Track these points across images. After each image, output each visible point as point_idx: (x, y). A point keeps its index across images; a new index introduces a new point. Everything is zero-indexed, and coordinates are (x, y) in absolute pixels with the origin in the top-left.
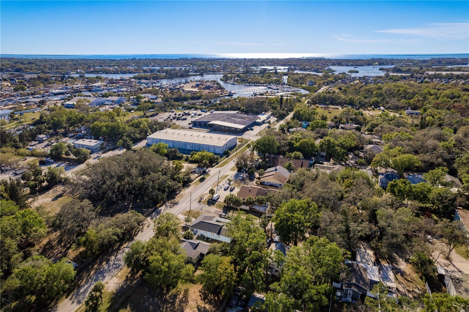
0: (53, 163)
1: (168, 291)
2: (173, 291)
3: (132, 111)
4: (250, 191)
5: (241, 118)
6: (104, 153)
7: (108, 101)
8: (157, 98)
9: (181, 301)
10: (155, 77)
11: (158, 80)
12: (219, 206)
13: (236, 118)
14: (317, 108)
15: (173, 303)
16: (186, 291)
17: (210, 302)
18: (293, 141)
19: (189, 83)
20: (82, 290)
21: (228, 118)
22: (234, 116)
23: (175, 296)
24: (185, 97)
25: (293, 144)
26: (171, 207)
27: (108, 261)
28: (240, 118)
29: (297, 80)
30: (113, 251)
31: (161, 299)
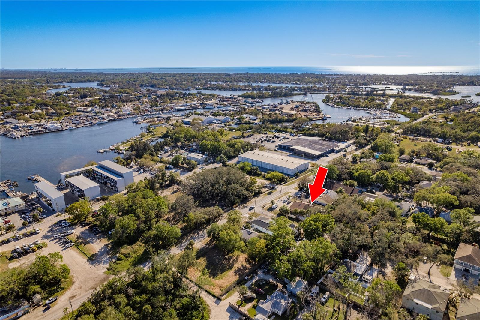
0: (173, 169)
1: (228, 254)
2: (231, 255)
3: (233, 131)
4: (299, 205)
5: (322, 145)
6: (206, 165)
7: (216, 120)
8: (257, 118)
9: (234, 260)
10: (260, 96)
11: (263, 99)
12: (275, 213)
13: (317, 144)
14: (404, 140)
15: (229, 261)
16: (238, 256)
17: (250, 264)
18: (354, 171)
19: (290, 104)
20: (183, 245)
21: (309, 145)
22: (316, 142)
23: (231, 257)
24: (281, 119)
25: (353, 173)
26: (242, 209)
27: (198, 233)
28: (320, 145)
29: (401, 105)
30: (202, 228)
31: (223, 257)
